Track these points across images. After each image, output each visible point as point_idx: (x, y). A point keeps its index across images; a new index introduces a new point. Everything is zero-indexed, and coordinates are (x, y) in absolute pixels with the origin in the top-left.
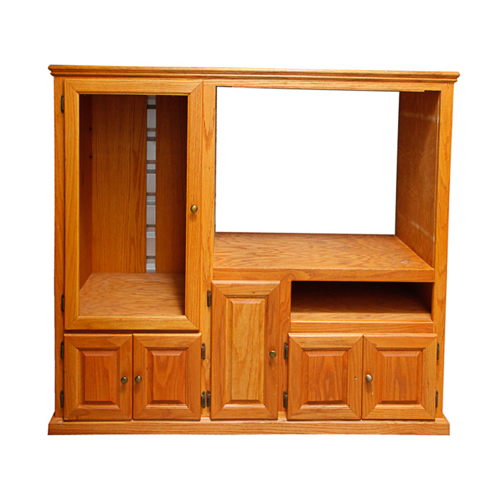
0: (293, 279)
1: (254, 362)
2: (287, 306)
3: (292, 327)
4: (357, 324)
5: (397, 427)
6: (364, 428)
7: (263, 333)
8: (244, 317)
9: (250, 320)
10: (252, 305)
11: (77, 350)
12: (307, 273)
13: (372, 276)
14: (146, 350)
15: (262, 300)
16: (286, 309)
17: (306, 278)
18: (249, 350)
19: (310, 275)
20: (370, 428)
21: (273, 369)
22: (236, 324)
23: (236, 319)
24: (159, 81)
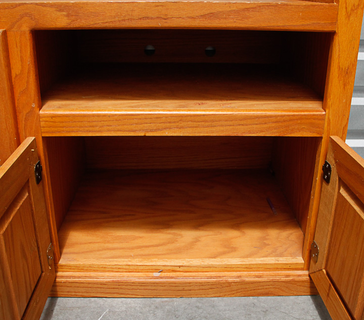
0: (34, 25)
3: (42, 124)
4: (172, 116)
5: (243, 286)
6: (186, 288)
12: (60, 10)
13: (203, 16)
17: (61, 22)
19: (68, 16)
20: (196, 288)
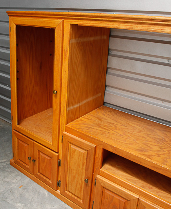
0: (104, 148)
1: (79, 180)
2: (99, 161)
7: (84, 167)
8: (76, 156)
9: (78, 158)
10: (80, 152)
11: (17, 139)
12: (111, 147)
14: (38, 151)
15: (85, 151)
16: (98, 162)
17: (111, 150)
18: (77, 173)
19: (113, 149)
21: (88, 188)
22: (72, 158)
23: (72, 155)
24: (43, 19)
